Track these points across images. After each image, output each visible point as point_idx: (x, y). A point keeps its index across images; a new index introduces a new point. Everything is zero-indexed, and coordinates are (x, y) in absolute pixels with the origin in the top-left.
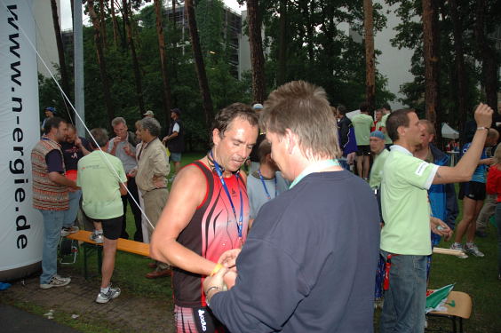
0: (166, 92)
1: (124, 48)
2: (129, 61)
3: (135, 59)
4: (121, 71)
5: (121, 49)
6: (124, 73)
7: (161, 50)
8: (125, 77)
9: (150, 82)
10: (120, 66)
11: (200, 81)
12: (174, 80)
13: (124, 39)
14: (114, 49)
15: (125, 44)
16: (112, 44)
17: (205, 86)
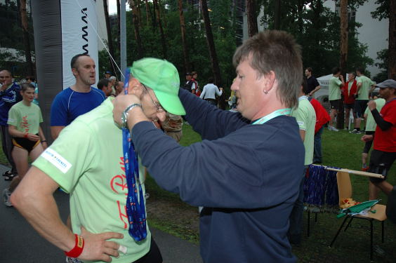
0: (185, 60)
1: (154, 26)
2: (159, 37)
3: (163, 35)
4: (152, 44)
5: (152, 27)
6: (155, 45)
7: (182, 29)
8: (155, 49)
9: (173, 53)
10: (151, 40)
11: (210, 52)
12: (192, 50)
13: (154, 20)
14: (147, 28)
15: (155, 23)
16: (146, 24)
17: (214, 55)
